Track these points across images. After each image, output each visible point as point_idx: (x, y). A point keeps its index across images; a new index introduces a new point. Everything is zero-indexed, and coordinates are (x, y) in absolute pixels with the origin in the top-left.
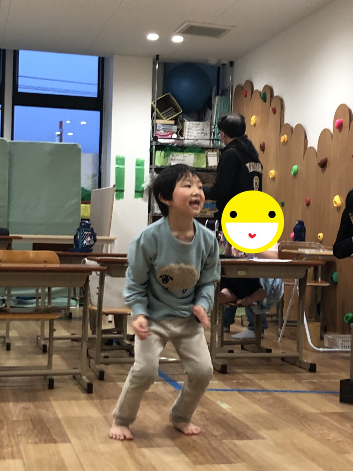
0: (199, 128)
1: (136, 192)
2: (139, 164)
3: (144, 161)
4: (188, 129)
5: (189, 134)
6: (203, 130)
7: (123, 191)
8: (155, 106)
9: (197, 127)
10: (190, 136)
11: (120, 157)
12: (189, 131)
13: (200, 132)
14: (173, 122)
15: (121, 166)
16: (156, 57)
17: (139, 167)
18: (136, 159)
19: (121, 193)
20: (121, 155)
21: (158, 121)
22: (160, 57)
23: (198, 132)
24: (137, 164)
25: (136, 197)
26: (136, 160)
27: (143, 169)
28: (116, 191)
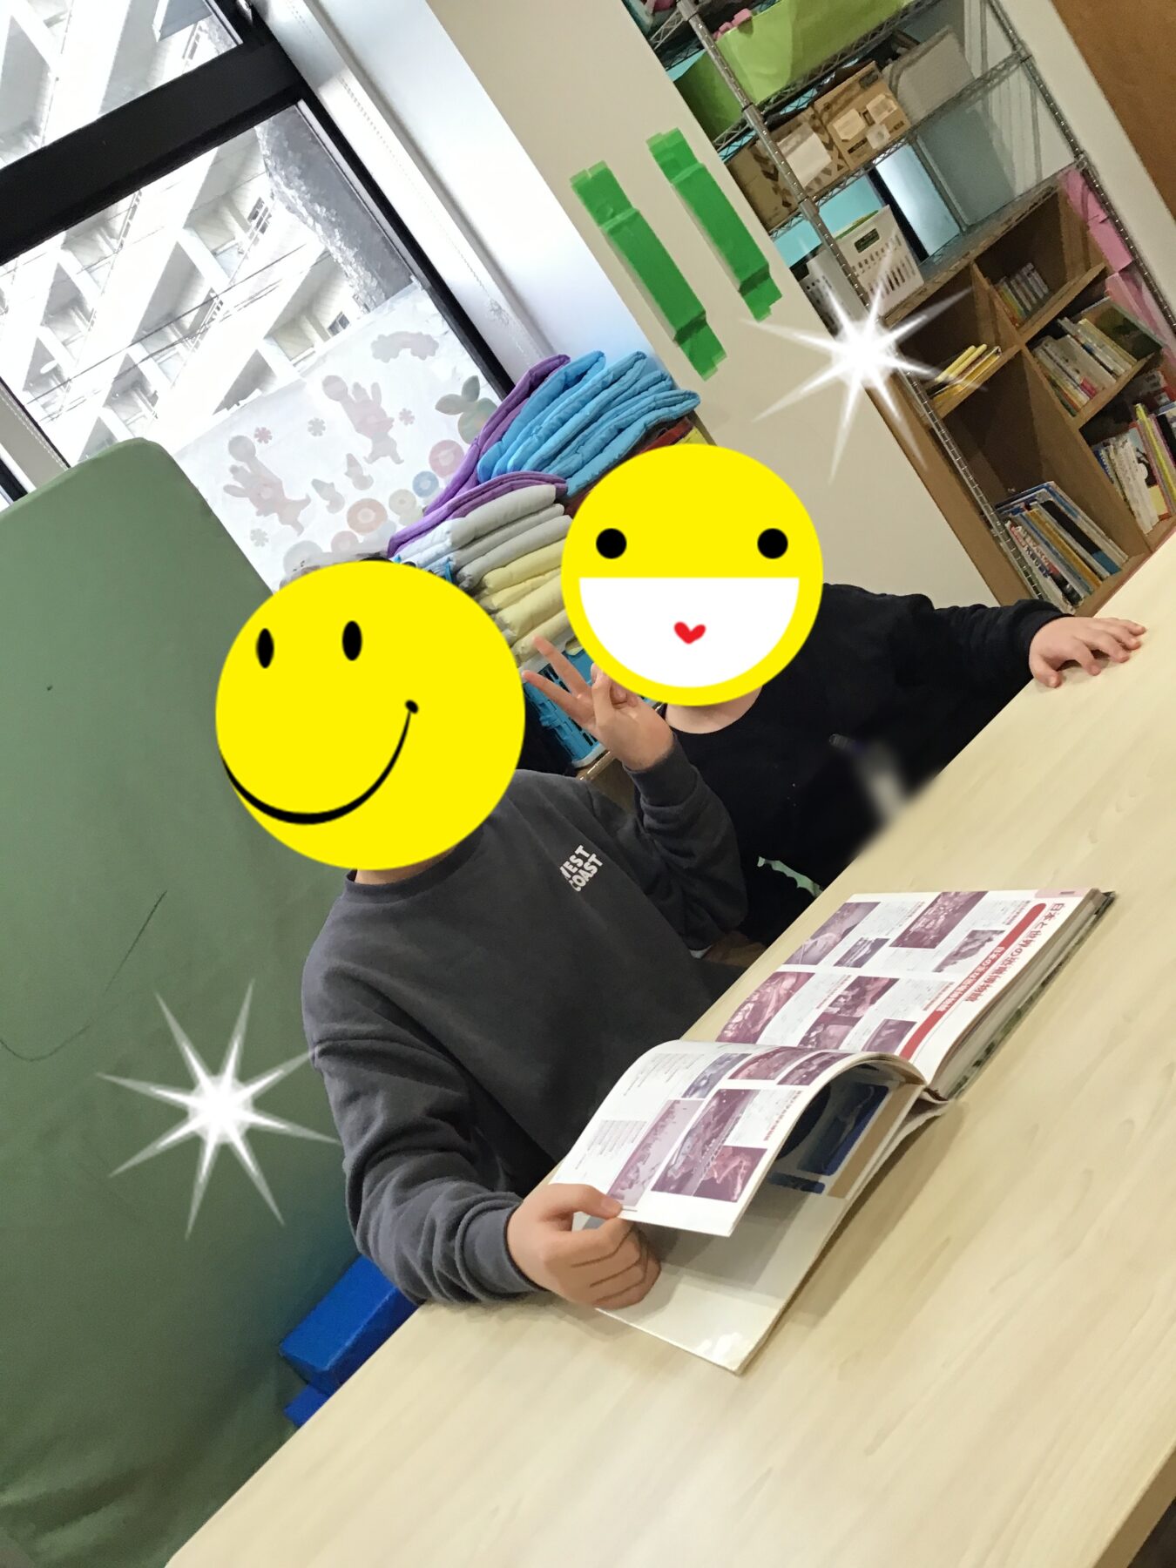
1: (745, 289)
2: (673, 157)
3: (677, 133)
7: (699, 323)
11: (590, 176)
15: (619, 218)
17: (686, 173)
18: (649, 142)
19: (702, 332)
20: (586, 165)
24: (670, 168)
25: (760, 311)
26: (653, 149)
27: (703, 170)
28: (681, 338)
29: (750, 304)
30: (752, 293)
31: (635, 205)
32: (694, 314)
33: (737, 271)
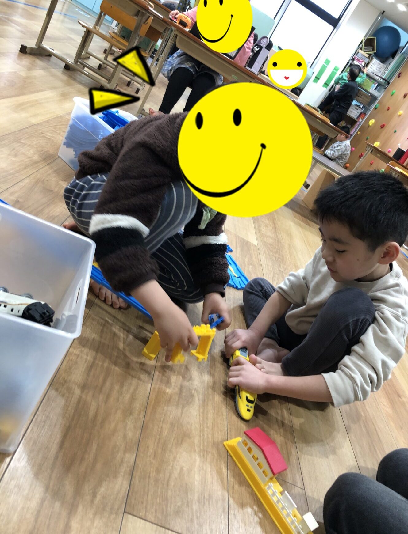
0: (378, 66)
1: (325, 83)
2: (336, 69)
3: (339, 68)
4: (373, 64)
5: (372, 67)
6: (380, 69)
7: (319, 79)
8: (364, 41)
9: (378, 65)
10: (372, 68)
12: (373, 65)
13: (378, 69)
14: (367, 56)
15: (326, 65)
16: (382, 12)
17: (335, 71)
18: (336, 65)
19: (317, 80)
20: (329, 59)
21: (360, 51)
22: (385, 13)
23: (377, 68)
24: (335, 69)
25: (323, 86)
27: (336, 73)
28: (316, 77)
29: (324, 85)
30: (325, 85)
31: (328, 66)
32: (319, 77)
33: (326, 81)
